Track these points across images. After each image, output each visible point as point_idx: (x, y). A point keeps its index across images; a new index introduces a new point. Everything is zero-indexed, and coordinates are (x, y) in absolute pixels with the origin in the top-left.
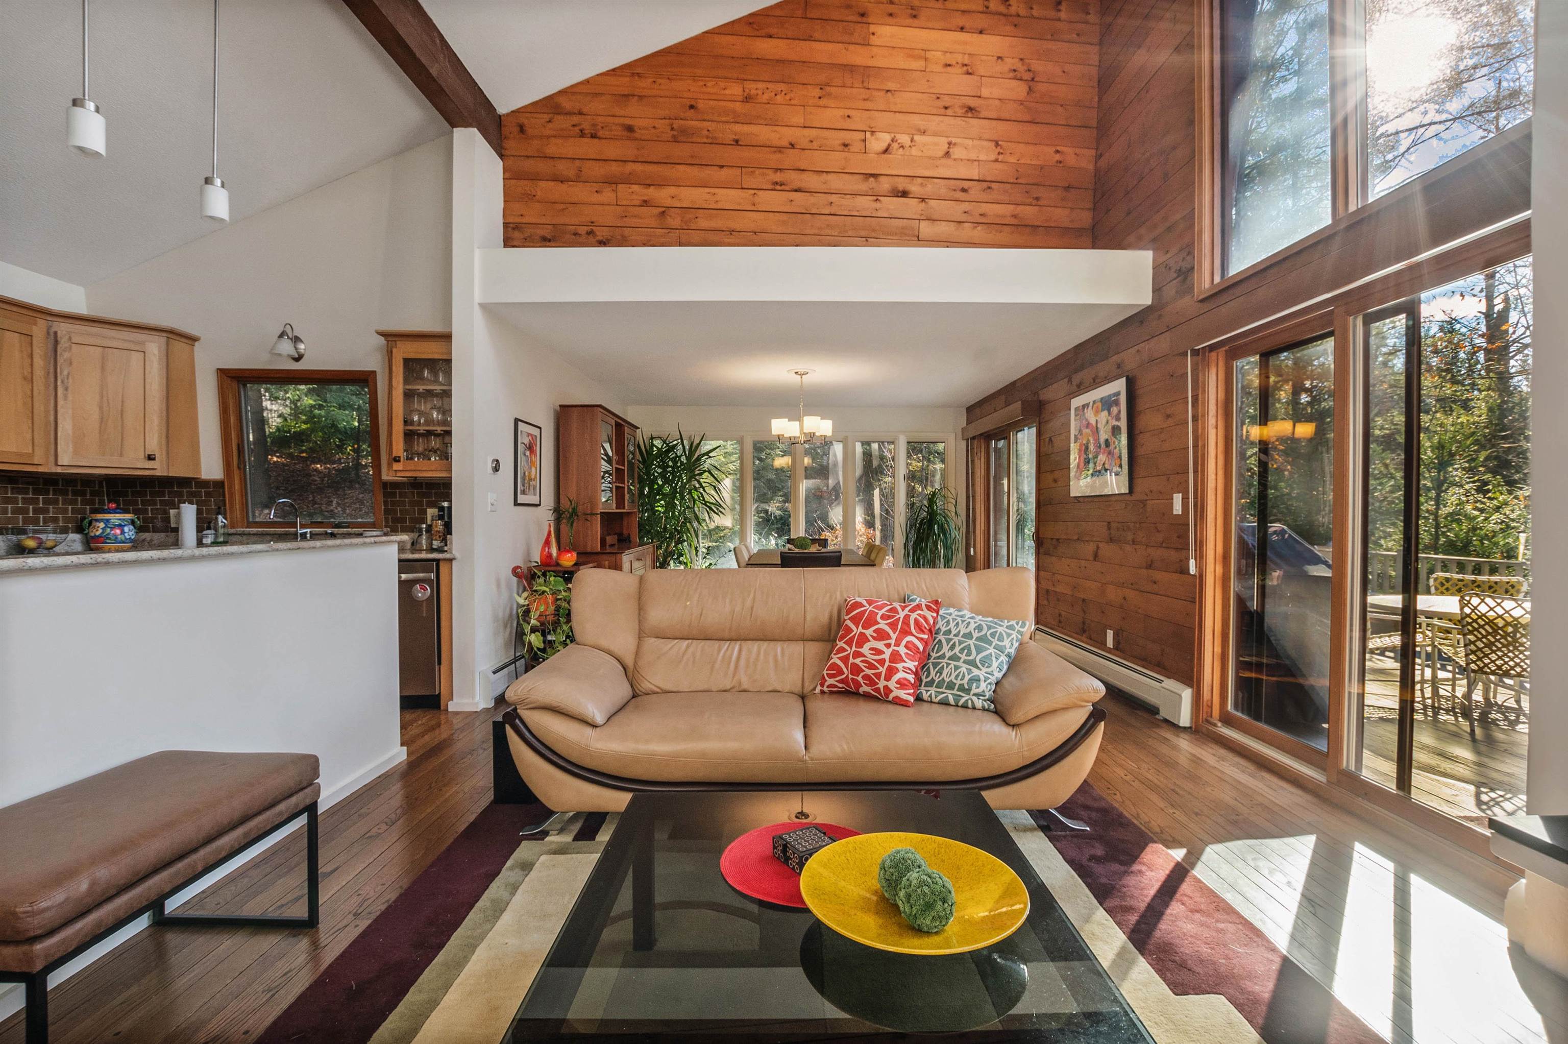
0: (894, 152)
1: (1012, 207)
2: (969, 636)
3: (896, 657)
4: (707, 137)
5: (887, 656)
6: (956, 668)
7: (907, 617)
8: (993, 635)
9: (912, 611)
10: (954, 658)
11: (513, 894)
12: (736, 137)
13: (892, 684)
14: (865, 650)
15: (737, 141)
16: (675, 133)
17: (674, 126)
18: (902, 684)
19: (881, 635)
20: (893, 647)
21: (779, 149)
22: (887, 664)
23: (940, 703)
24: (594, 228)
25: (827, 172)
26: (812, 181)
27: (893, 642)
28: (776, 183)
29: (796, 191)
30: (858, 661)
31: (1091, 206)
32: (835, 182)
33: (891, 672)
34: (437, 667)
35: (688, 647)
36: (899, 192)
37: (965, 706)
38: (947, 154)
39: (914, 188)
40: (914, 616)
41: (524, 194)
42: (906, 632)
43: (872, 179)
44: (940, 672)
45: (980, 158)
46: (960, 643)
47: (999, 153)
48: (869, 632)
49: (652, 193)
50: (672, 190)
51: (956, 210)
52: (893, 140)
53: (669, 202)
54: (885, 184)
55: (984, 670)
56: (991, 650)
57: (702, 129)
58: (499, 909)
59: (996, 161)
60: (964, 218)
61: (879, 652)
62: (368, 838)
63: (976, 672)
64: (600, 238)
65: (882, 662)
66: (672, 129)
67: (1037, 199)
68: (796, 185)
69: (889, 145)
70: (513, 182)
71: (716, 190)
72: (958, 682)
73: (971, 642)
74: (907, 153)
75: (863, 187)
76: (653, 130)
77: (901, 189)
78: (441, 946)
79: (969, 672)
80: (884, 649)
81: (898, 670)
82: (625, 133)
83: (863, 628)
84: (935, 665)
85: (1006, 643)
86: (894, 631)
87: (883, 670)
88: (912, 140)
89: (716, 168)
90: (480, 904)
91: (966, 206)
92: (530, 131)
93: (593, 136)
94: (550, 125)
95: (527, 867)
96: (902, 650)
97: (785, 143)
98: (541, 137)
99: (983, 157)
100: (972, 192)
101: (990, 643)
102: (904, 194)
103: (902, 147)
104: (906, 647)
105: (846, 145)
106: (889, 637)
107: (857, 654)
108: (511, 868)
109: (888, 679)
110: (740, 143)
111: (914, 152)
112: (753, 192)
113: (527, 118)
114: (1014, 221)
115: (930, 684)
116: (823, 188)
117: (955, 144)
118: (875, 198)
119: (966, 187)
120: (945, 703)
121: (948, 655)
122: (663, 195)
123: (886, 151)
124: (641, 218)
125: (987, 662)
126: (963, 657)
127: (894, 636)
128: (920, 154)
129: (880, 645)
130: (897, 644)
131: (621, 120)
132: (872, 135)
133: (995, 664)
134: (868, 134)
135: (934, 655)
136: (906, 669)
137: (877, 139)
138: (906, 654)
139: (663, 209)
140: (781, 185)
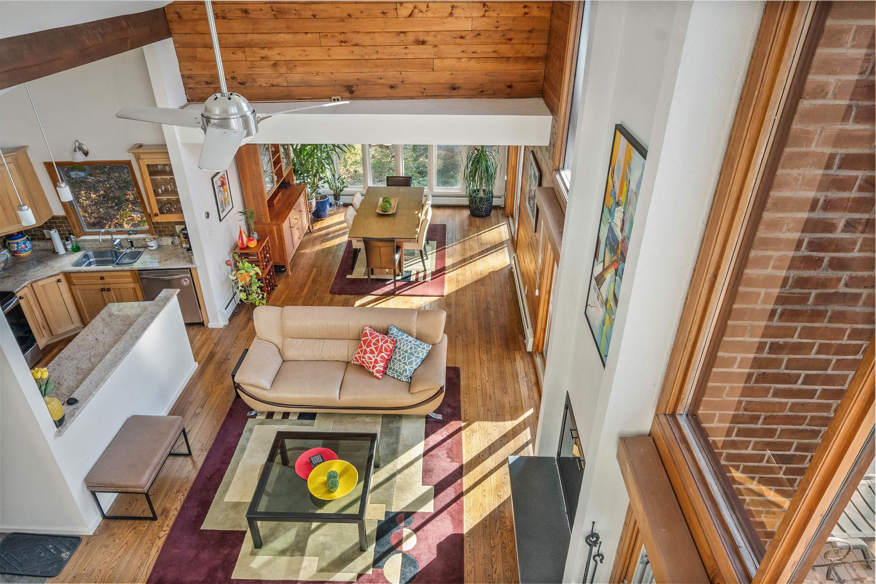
0: (416, 15)
1: (494, 46)
2: (406, 351)
3: (376, 361)
4: (295, 15)
5: (373, 361)
6: (400, 365)
7: (382, 345)
8: (415, 352)
9: (384, 343)
10: (399, 360)
11: (247, 443)
12: (314, 13)
13: (374, 371)
14: (366, 356)
15: (314, 16)
16: (275, 13)
17: (274, 8)
18: (378, 372)
19: (372, 352)
20: (376, 358)
21: (342, 20)
22: (373, 364)
23: (392, 377)
24: (236, 75)
25: (373, 32)
26: (365, 39)
27: (376, 355)
28: (342, 42)
29: (355, 45)
30: (364, 360)
31: (546, 41)
32: (379, 39)
33: (374, 367)
34: (199, 310)
35: (303, 342)
36: (419, 42)
37: (400, 380)
38: (451, 14)
39: (429, 38)
40: (385, 345)
41: (189, 57)
42: (380, 352)
43: (402, 35)
44: (394, 365)
45: (473, 15)
46: (403, 354)
47: (486, 11)
48: (368, 349)
49: (265, 52)
50: (278, 50)
51: (457, 51)
52: (415, 8)
53: (278, 58)
54: (411, 37)
55: (409, 366)
56: (414, 358)
57: (291, 9)
58: (244, 449)
59: (484, 16)
60: (462, 55)
61: (370, 359)
62: (196, 415)
63: (406, 367)
64: (240, 81)
65: (371, 363)
66: (272, 10)
67: (510, 39)
68: (355, 41)
69: (413, 11)
70: (181, 49)
71: (305, 48)
72: (399, 371)
73: (406, 355)
74: (425, 16)
75: (397, 40)
76: (261, 12)
77: (421, 39)
78: (229, 463)
79: (404, 367)
80: (372, 358)
81: (376, 367)
82: (244, 15)
83: (367, 347)
84: (393, 361)
85: (421, 355)
86: (377, 351)
87: (371, 366)
88: (428, 7)
89: (303, 34)
90: (238, 447)
91: (464, 48)
92: (185, 17)
93: (224, 18)
94: (196, 12)
95: (251, 431)
96: (379, 359)
97: (345, 15)
98: (192, 20)
99: (475, 14)
100: (467, 38)
101: (413, 355)
102: (423, 43)
103: (421, 11)
104: (380, 357)
105: (384, 13)
106: (374, 354)
107: (364, 357)
108: (246, 432)
109: (373, 369)
110: (316, 17)
111: (429, 14)
112: (328, 48)
113: (180, 8)
114: (494, 55)
115: (390, 368)
116: (372, 43)
117: (456, 7)
118: (405, 47)
119: (463, 36)
120: (393, 377)
121: (398, 358)
122: (273, 54)
123: (410, 15)
124: (262, 68)
125: (411, 363)
126: (403, 361)
127: (376, 353)
128: (433, 15)
129: (371, 356)
130: (377, 356)
131: (240, 6)
132: (401, 5)
133: (414, 364)
134: (398, 5)
135: (393, 357)
136: (380, 366)
137: (404, 8)
138: (380, 360)
139: (275, 62)
140: (345, 43)
